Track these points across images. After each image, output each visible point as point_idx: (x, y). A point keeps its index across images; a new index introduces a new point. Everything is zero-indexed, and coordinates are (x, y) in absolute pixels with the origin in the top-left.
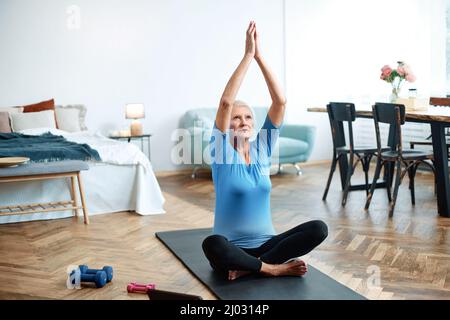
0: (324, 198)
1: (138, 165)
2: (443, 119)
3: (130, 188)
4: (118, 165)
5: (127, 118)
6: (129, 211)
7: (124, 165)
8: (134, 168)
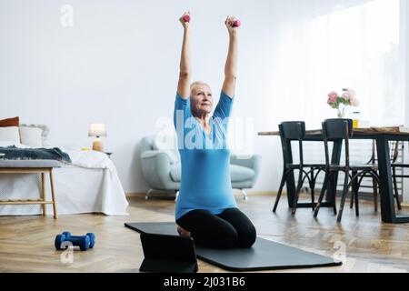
0: (274, 210)
1: (104, 170)
2: (388, 130)
3: (96, 191)
4: (86, 168)
5: (89, 135)
6: (94, 213)
7: (92, 169)
8: (101, 172)
